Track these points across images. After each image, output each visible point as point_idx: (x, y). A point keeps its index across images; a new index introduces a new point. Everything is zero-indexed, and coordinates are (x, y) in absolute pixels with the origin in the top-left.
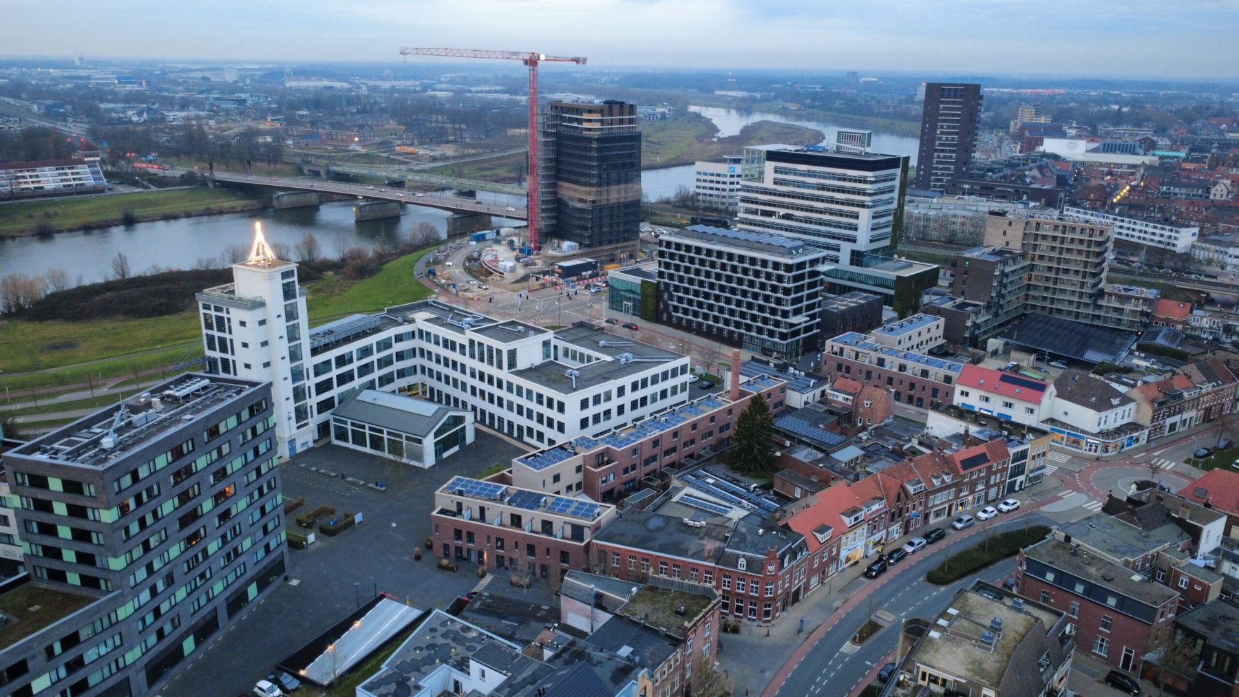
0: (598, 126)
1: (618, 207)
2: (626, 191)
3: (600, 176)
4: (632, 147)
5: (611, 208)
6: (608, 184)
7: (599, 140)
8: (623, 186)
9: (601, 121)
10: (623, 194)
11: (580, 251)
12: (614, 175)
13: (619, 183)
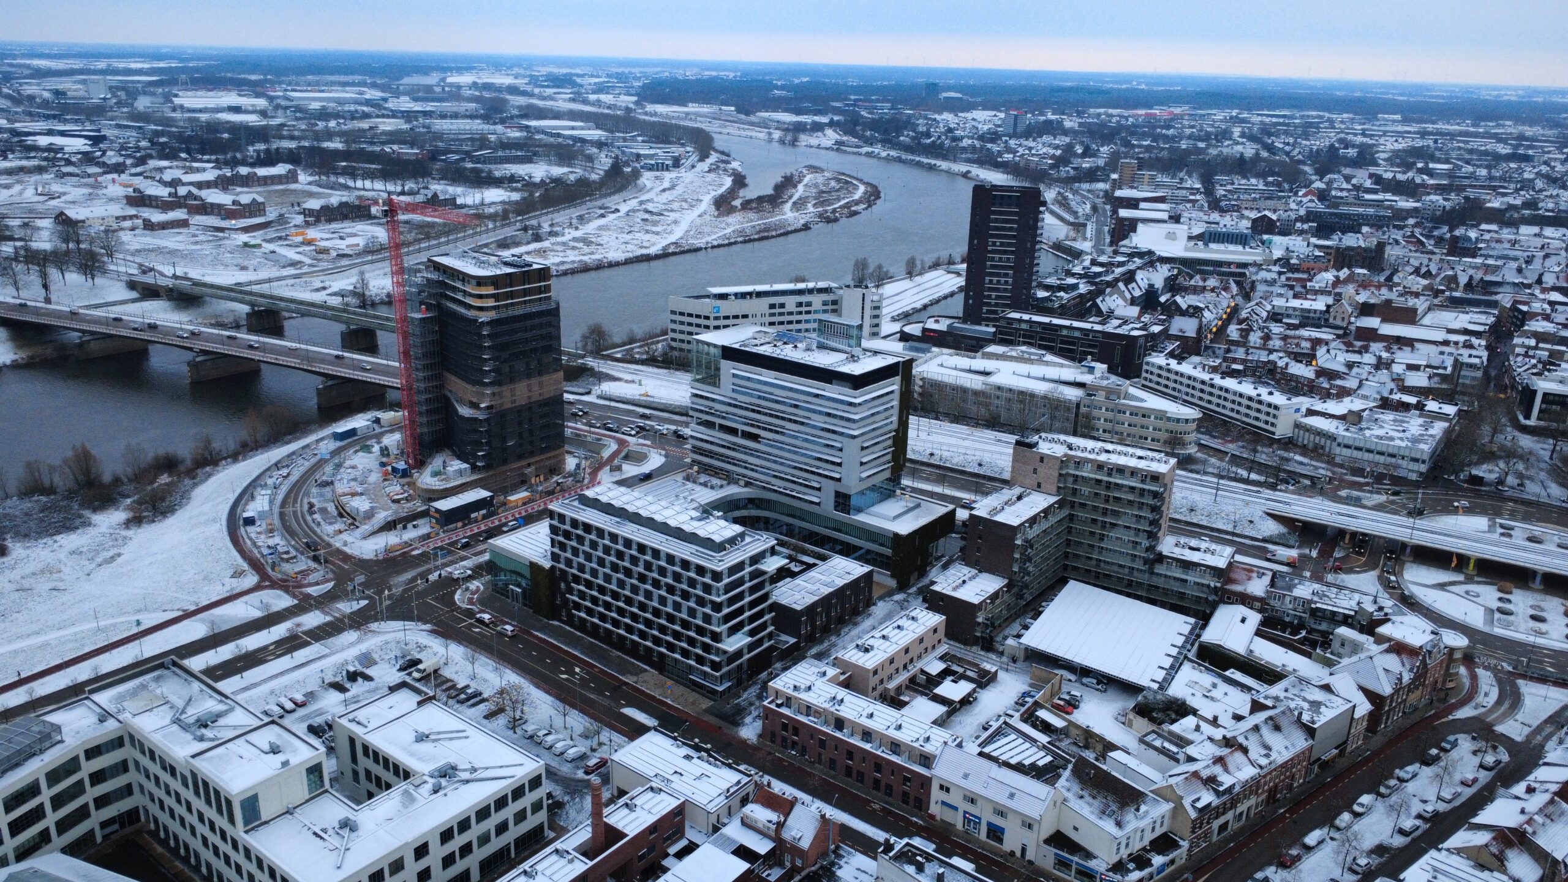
0: (491, 303)
1: (530, 409)
2: (541, 385)
3: (496, 370)
4: (549, 324)
5: (519, 410)
6: (512, 380)
7: (491, 323)
8: (534, 381)
9: (496, 297)
10: (535, 388)
11: (475, 477)
12: (520, 366)
13: (529, 376)
